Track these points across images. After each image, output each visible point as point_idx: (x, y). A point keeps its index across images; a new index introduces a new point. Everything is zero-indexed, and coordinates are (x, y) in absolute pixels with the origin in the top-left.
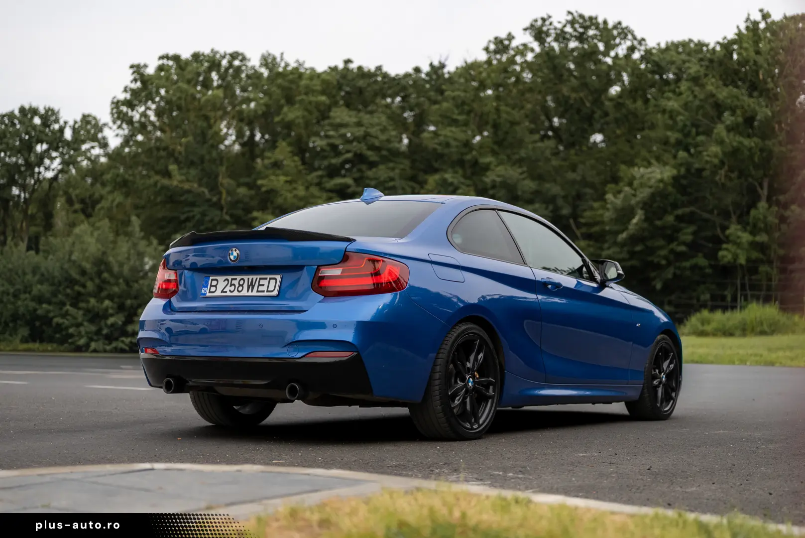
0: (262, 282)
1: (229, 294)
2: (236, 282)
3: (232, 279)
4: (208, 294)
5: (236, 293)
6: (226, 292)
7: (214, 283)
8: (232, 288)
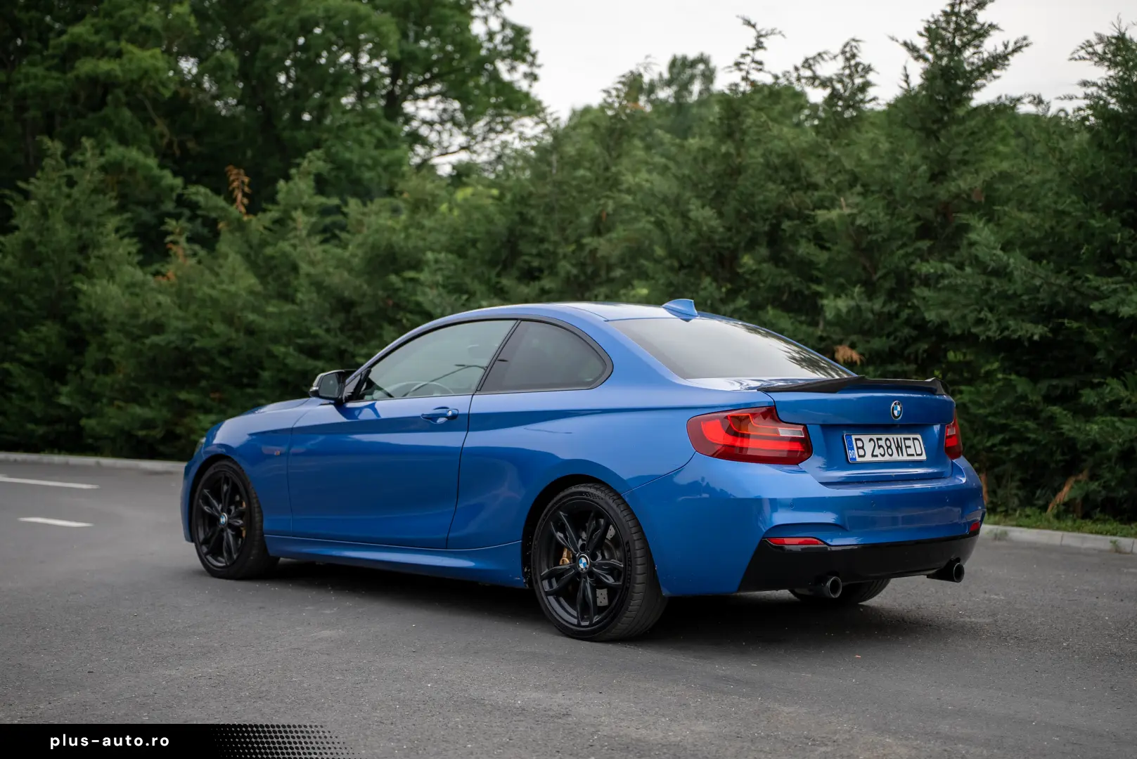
0: (909, 443)
1: (880, 459)
2: (882, 443)
3: (878, 439)
4: (859, 460)
5: (887, 458)
6: (877, 456)
7: (860, 444)
8: (881, 451)
